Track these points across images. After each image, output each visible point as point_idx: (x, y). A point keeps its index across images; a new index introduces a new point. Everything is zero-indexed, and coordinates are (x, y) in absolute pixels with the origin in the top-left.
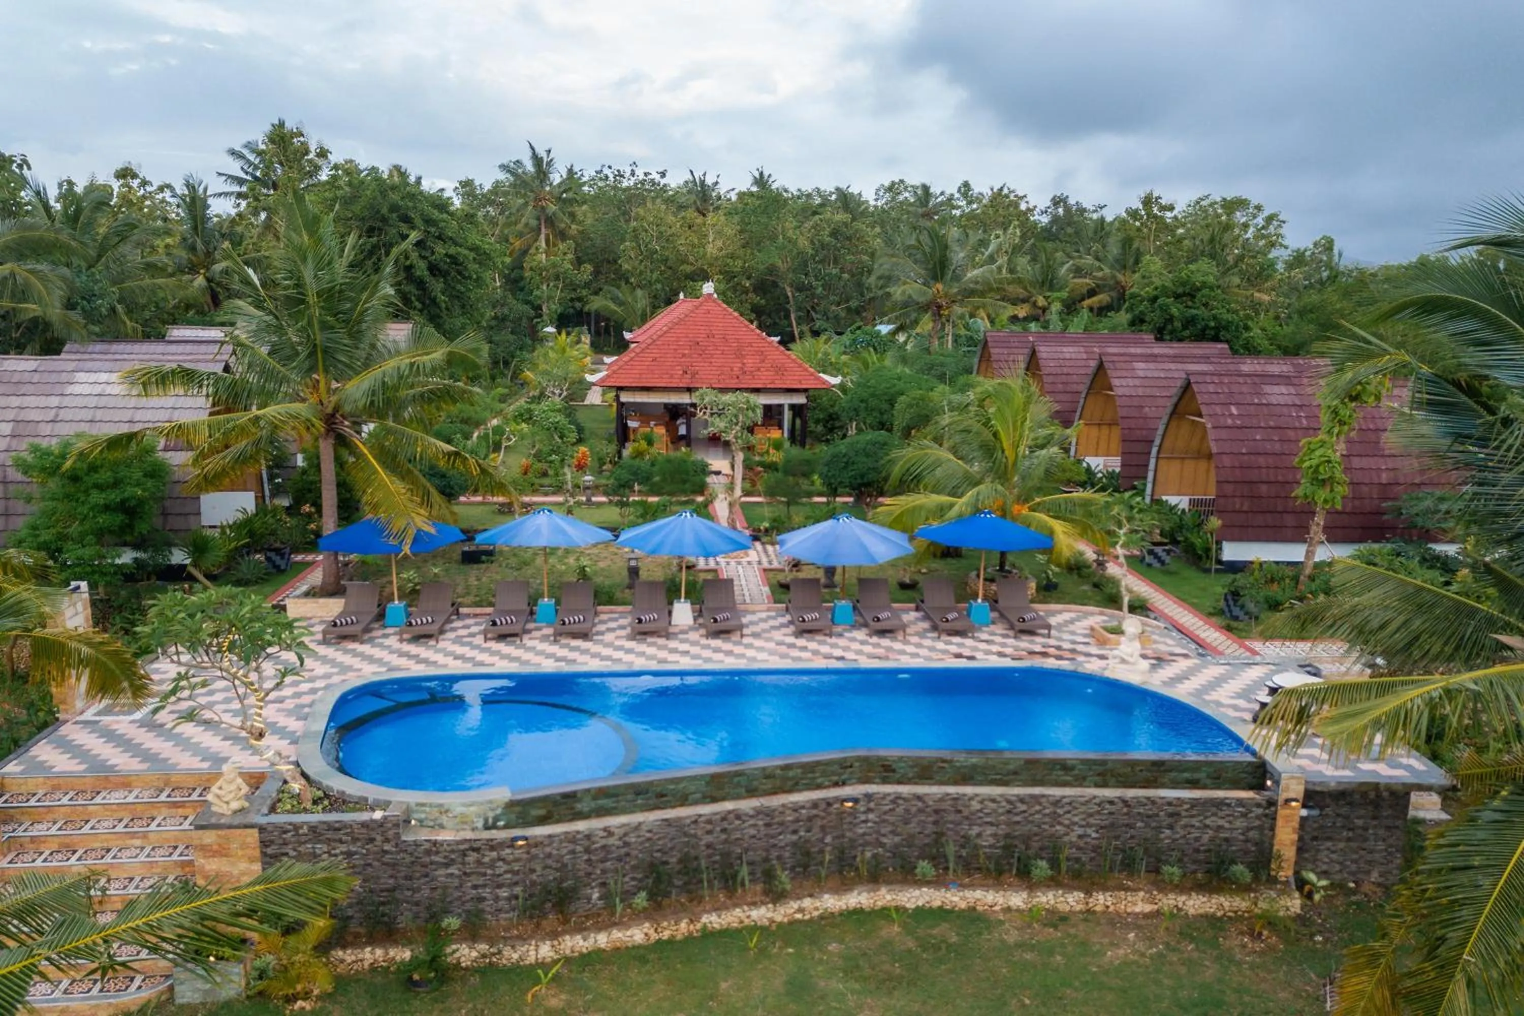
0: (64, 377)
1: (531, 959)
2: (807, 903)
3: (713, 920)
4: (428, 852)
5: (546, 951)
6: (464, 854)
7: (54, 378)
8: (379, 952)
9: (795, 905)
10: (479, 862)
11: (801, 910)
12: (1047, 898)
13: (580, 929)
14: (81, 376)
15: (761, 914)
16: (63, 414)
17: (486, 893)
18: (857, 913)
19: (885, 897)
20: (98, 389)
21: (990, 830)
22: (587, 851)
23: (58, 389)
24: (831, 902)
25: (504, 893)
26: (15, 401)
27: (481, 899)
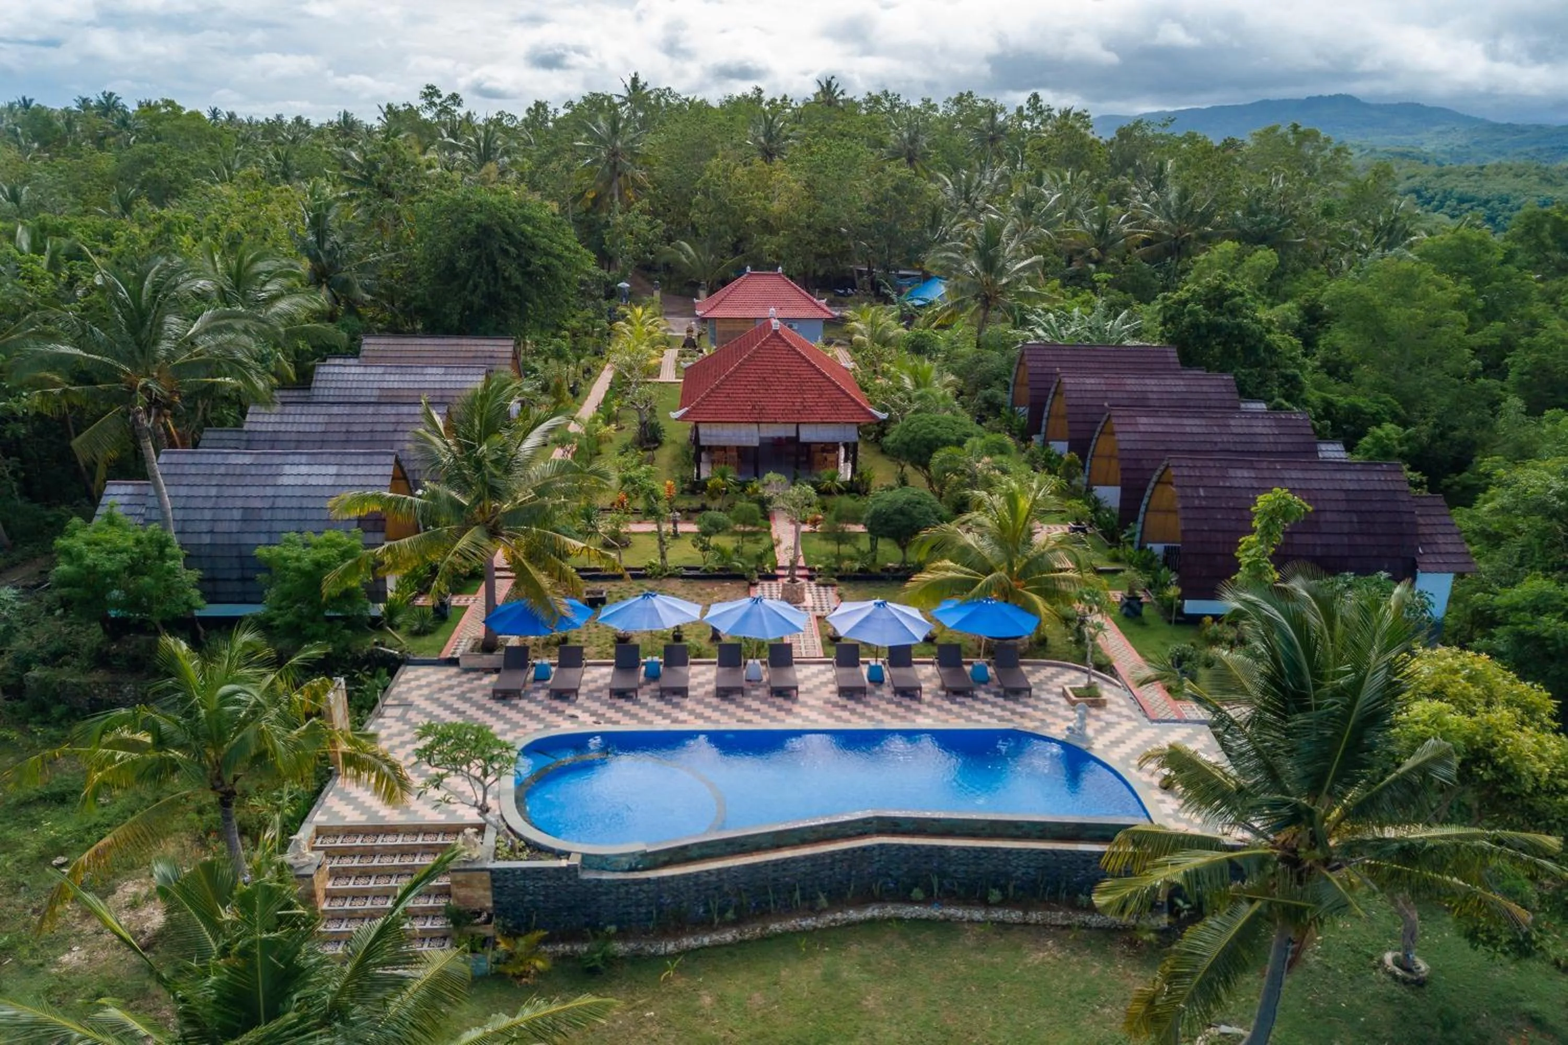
0: (273, 470)
1: (662, 951)
2: (839, 915)
3: (775, 927)
4: (596, 886)
5: (671, 947)
6: (618, 887)
7: (266, 470)
8: (568, 948)
9: (830, 917)
10: (627, 892)
11: (834, 920)
12: (998, 914)
13: (693, 933)
14: (287, 469)
15: (809, 923)
16: (280, 503)
17: (633, 910)
18: (872, 921)
19: (890, 910)
20: (300, 481)
21: (963, 868)
22: (696, 884)
23: (270, 481)
24: (853, 915)
25: (643, 910)
26: (241, 492)
27: (629, 913)
